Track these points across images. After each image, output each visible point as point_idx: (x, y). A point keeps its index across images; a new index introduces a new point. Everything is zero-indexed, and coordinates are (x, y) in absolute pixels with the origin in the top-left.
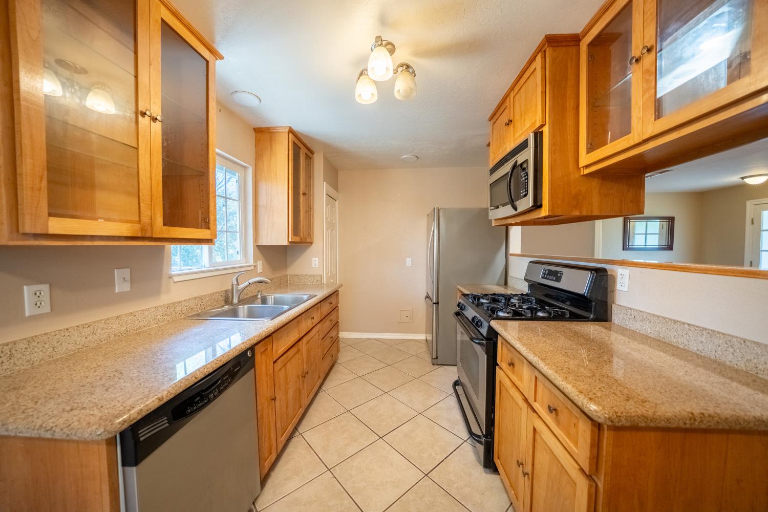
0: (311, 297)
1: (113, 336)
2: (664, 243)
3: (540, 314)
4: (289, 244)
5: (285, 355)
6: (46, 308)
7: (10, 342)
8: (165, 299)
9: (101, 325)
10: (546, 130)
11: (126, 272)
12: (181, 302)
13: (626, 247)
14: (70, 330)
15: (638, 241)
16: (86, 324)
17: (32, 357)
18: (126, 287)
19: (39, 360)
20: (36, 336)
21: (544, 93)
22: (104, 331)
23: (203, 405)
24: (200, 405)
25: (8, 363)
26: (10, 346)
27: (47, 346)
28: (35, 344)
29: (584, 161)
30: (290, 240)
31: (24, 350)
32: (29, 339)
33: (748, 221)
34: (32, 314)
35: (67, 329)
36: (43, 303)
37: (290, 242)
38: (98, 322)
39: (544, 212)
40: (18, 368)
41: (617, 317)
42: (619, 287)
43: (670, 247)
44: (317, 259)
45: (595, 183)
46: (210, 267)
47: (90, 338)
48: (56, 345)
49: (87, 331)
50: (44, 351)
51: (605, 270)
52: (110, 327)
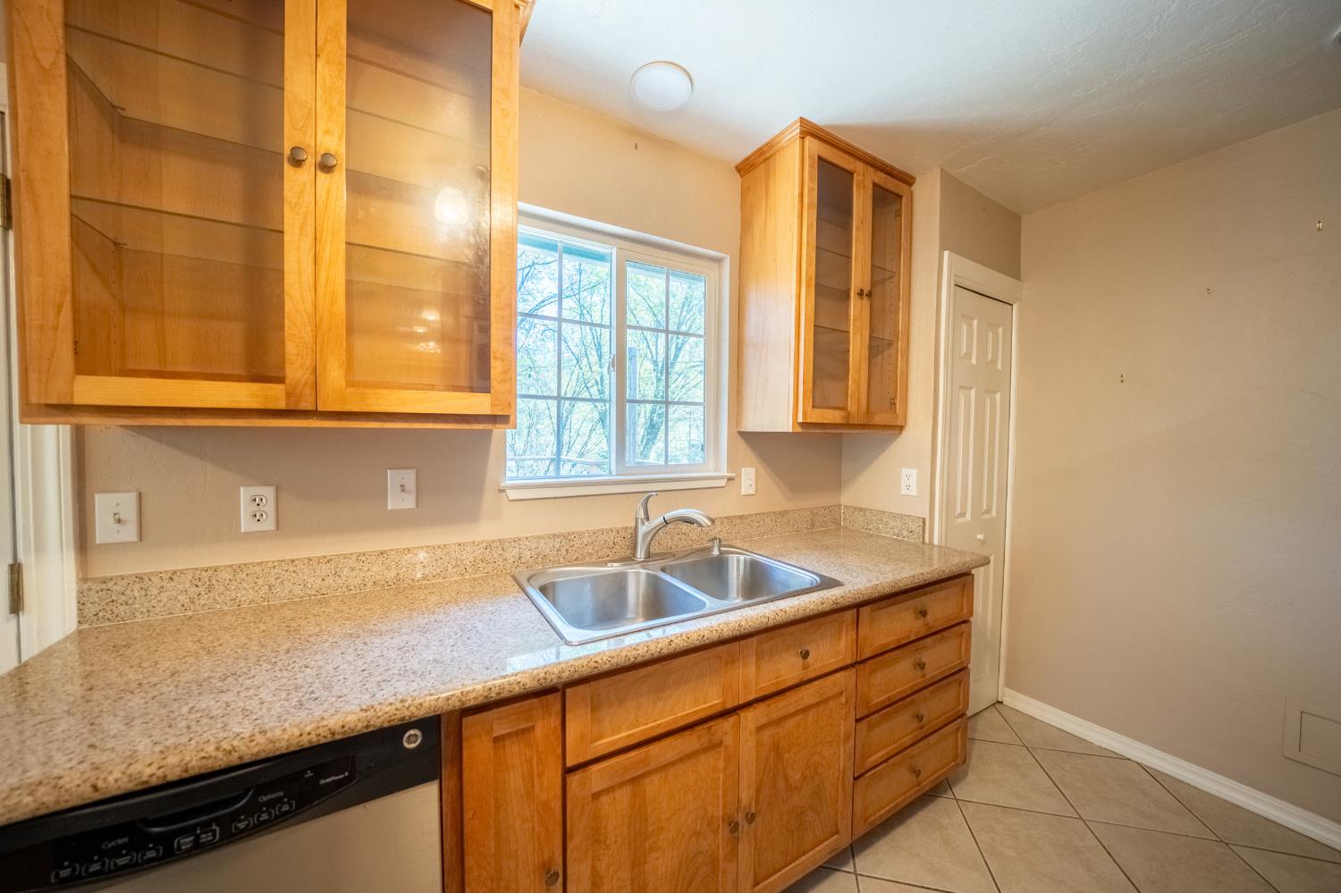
0: (827, 583)
1: (371, 583)
4: (799, 430)
5: (633, 754)
6: (268, 524)
7: (211, 568)
8: (486, 530)
9: (352, 563)
11: (409, 477)
12: (519, 539)
14: (297, 562)
16: (324, 557)
17: (238, 595)
18: (408, 502)
19: (248, 601)
20: (245, 565)
22: (354, 573)
23: (137, 864)
24: (121, 862)
25: (206, 596)
26: (210, 572)
27: (260, 582)
28: (243, 576)
30: (800, 420)
31: (227, 582)
32: (235, 568)
34: (248, 530)
35: (293, 561)
36: (264, 517)
37: (803, 425)
38: (345, 556)
40: (218, 606)
44: (914, 472)
46: (617, 475)
47: (330, 580)
48: (274, 582)
49: (324, 569)
50: (256, 589)
52: (366, 569)
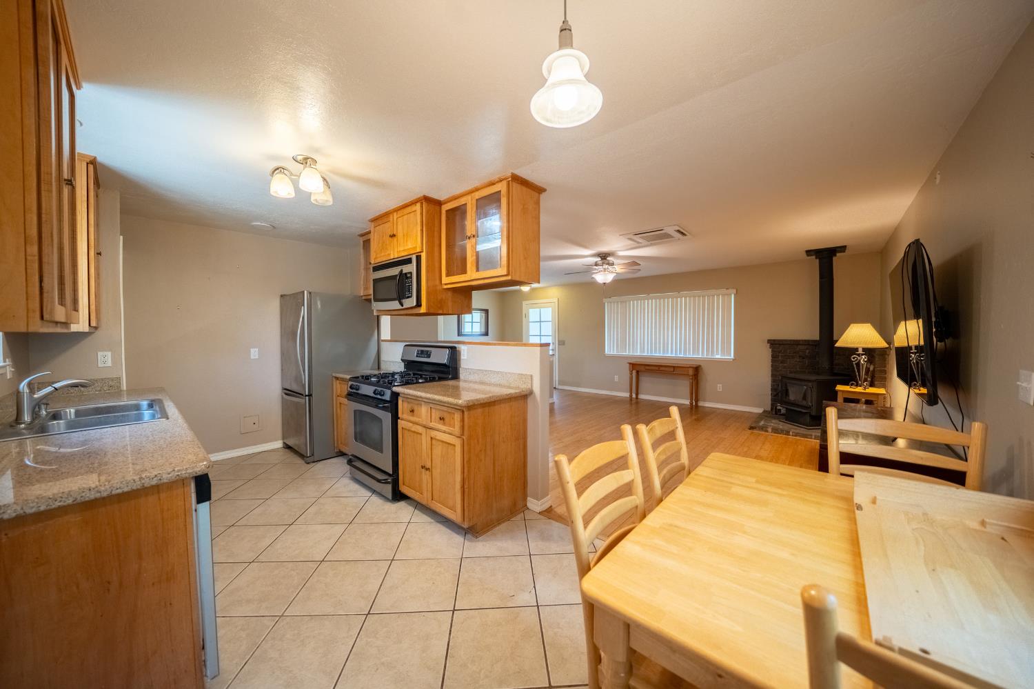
2: (483, 330)
3: (420, 381)
10: (424, 256)
13: (460, 334)
15: (467, 328)
21: (422, 230)
29: (445, 280)
33: (524, 316)
39: (423, 310)
41: (462, 375)
42: (462, 357)
43: (486, 334)
44: (108, 354)
45: (450, 294)
51: (455, 348)
